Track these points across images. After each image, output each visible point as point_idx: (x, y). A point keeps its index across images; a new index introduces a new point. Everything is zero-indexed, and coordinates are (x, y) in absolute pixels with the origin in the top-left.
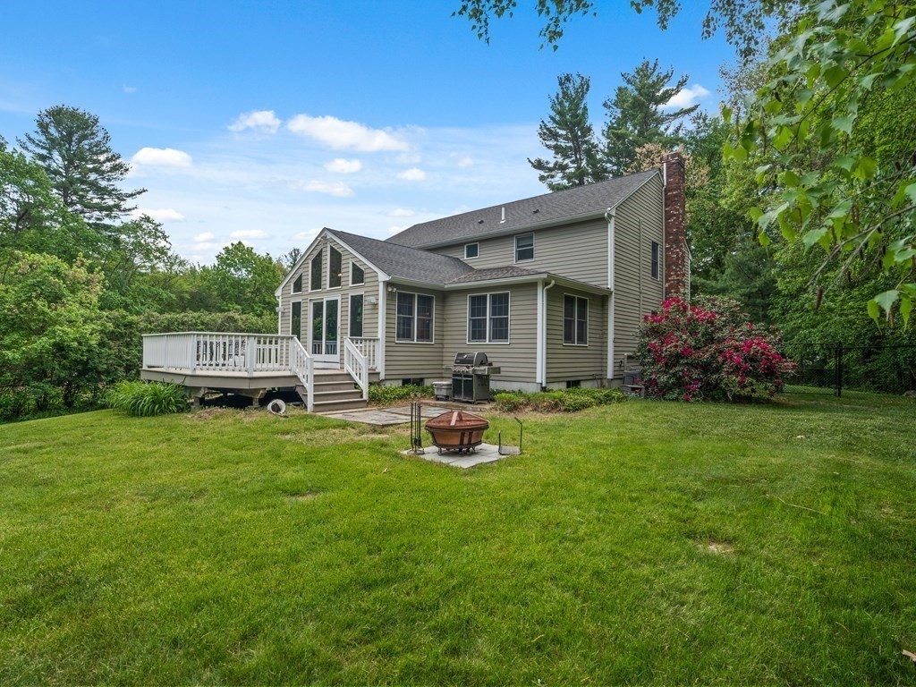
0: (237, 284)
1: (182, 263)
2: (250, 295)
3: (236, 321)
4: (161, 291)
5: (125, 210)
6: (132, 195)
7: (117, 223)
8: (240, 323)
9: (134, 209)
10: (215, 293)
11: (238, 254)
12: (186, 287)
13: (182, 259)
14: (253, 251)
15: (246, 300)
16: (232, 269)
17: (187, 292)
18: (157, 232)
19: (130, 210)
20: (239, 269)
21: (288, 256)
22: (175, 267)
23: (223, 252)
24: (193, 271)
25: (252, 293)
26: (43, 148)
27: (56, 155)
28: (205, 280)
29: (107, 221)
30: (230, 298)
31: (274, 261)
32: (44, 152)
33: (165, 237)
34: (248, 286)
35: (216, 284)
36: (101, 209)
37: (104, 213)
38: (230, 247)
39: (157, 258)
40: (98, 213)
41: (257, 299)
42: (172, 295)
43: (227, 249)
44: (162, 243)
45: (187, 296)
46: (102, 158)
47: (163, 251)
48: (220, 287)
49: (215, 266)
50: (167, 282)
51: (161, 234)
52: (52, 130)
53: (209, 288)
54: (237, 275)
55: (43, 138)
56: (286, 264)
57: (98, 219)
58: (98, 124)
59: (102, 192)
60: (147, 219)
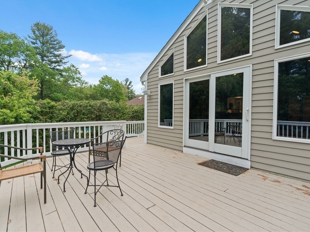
0: (106, 91)
1: (86, 83)
2: (111, 95)
3: (107, 104)
4: (79, 93)
5: (64, 63)
6: (67, 57)
7: (61, 68)
8: (109, 105)
9: (67, 62)
10: (99, 95)
11: (106, 80)
12: (88, 92)
13: (86, 81)
14: (112, 78)
15: (110, 97)
16: (105, 86)
17: (88, 94)
18: (77, 72)
19: (66, 63)
20: (107, 85)
21: (124, 81)
22: (84, 85)
23: (101, 79)
24: (91, 86)
25: (112, 94)
26: (33, 39)
27: (38, 42)
28: (95, 90)
29: (58, 67)
30: (104, 96)
31: (120, 82)
32: (34, 41)
33: (79, 73)
34: (111, 92)
35: (99, 91)
36: (55, 62)
37: (57, 64)
38: (103, 77)
39: (77, 81)
40: (54, 64)
41: (114, 96)
42: (83, 95)
43: (102, 78)
44: (78, 76)
45: (89, 96)
46: (55, 43)
47: (79, 79)
48: (100, 92)
49: (98, 84)
50: (81, 90)
51: (78, 72)
52: (37, 32)
53: (96, 93)
54: (107, 88)
55: (33, 36)
56: (124, 83)
57: (55, 67)
58: (53, 29)
59: (56, 56)
60: (73, 66)
